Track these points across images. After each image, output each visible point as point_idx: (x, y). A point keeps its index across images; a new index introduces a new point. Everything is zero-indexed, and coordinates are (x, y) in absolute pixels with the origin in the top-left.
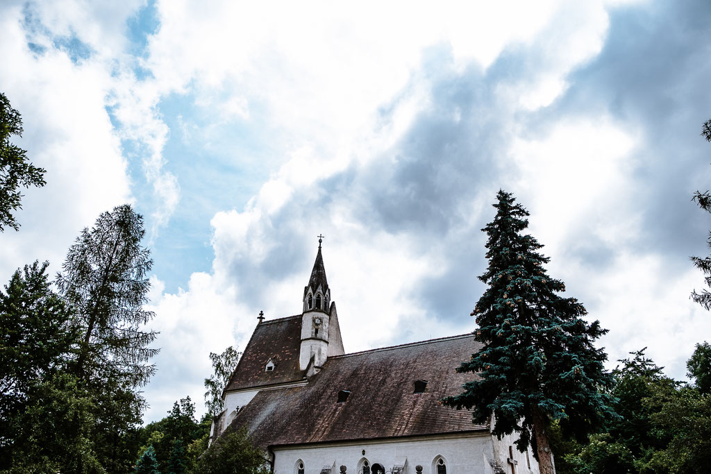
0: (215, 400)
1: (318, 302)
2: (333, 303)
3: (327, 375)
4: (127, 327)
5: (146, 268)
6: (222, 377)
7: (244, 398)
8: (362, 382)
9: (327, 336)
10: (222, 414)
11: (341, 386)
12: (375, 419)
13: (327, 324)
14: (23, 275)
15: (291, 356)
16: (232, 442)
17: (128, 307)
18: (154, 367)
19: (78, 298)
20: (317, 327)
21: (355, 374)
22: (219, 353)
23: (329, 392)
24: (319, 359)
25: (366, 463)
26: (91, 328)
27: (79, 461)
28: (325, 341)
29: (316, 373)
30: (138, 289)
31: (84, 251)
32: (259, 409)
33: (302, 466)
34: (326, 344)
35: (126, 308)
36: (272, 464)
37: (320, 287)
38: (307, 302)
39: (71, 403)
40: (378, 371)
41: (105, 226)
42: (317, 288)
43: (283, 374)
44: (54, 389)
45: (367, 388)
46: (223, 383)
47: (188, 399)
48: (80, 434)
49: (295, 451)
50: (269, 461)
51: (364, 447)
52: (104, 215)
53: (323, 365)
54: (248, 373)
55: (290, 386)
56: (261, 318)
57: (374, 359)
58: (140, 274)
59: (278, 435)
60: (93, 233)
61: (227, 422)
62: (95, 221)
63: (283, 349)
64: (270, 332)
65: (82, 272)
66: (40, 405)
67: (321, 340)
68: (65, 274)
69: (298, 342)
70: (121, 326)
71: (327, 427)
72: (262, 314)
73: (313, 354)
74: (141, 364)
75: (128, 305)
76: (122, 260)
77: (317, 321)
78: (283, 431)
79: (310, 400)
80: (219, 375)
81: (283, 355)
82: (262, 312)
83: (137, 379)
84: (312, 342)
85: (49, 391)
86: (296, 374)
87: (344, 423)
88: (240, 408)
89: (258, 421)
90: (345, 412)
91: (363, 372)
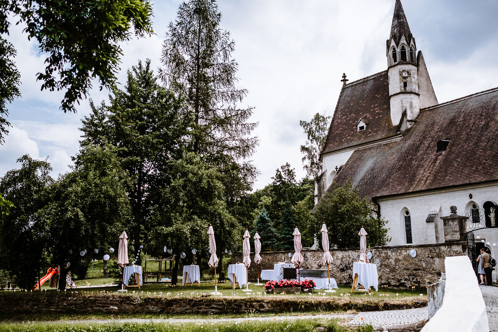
0: (312, 163)
1: (403, 54)
2: (420, 52)
3: (421, 127)
4: (225, 107)
5: (230, 49)
6: (315, 142)
7: (342, 159)
8: (461, 129)
9: (417, 88)
10: (322, 175)
11: (439, 136)
12: (480, 164)
13: (416, 76)
14: (134, 75)
15: (380, 114)
16: (340, 196)
17: (223, 89)
18: (257, 139)
19: (181, 87)
20: (405, 80)
21: (452, 122)
22: (309, 121)
23: (426, 143)
24: (412, 112)
25: (475, 206)
26: (197, 111)
27: (220, 218)
28: (415, 94)
29: (409, 126)
30: (228, 71)
31: (174, 44)
32: (358, 166)
33: (407, 213)
34: (416, 97)
35: (221, 90)
36: (379, 213)
37: (403, 38)
38: (391, 56)
39: (203, 174)
40: (478, 116)
41: (185, 17)
42: (400, 40)
43: (376, 132)
44: (187, 165)
45: (468, 135)
46: (317, 148)
47: (288, 165)
48: (215, 198)
49: (399, 201)
50: (375, 211)
51: (472, 192)
52: (182, 7)
53: (417, 118)
54: (340, 136)
55: (385, 142)
56: (345, 80)
57: (472, 104)
58: (226, 56)
59: (379, 188)
60: (177, 25)
61: (328, 182)
62: (176, 15)
63: (373, 108)
64: (356, 93)
65: (177, 65)
66: (180, 178)
67: (411, 93)
68: (165, 68)
69: (387, 98)
70: (220, 106)
71: (428, 176)
72: (344, 76)
73: (404, 109)
74: (245, 137)
75: (222, 87)
76: (208, 47)
77: (405, 74)
78: (384, 183)
79: (408, 153)
80: (311, 140)
81: (373, 114)
82: (344, 74)
83: (244, 151)
84: (402, 96)
85: (183, 166)
86: (389, 130)
87: (446, 171)
88: (338, 167)
89: (359, 177)
90: (446, 160)
91: (461, 119)
